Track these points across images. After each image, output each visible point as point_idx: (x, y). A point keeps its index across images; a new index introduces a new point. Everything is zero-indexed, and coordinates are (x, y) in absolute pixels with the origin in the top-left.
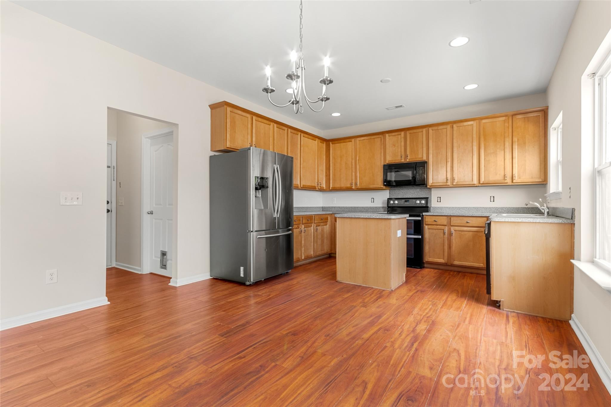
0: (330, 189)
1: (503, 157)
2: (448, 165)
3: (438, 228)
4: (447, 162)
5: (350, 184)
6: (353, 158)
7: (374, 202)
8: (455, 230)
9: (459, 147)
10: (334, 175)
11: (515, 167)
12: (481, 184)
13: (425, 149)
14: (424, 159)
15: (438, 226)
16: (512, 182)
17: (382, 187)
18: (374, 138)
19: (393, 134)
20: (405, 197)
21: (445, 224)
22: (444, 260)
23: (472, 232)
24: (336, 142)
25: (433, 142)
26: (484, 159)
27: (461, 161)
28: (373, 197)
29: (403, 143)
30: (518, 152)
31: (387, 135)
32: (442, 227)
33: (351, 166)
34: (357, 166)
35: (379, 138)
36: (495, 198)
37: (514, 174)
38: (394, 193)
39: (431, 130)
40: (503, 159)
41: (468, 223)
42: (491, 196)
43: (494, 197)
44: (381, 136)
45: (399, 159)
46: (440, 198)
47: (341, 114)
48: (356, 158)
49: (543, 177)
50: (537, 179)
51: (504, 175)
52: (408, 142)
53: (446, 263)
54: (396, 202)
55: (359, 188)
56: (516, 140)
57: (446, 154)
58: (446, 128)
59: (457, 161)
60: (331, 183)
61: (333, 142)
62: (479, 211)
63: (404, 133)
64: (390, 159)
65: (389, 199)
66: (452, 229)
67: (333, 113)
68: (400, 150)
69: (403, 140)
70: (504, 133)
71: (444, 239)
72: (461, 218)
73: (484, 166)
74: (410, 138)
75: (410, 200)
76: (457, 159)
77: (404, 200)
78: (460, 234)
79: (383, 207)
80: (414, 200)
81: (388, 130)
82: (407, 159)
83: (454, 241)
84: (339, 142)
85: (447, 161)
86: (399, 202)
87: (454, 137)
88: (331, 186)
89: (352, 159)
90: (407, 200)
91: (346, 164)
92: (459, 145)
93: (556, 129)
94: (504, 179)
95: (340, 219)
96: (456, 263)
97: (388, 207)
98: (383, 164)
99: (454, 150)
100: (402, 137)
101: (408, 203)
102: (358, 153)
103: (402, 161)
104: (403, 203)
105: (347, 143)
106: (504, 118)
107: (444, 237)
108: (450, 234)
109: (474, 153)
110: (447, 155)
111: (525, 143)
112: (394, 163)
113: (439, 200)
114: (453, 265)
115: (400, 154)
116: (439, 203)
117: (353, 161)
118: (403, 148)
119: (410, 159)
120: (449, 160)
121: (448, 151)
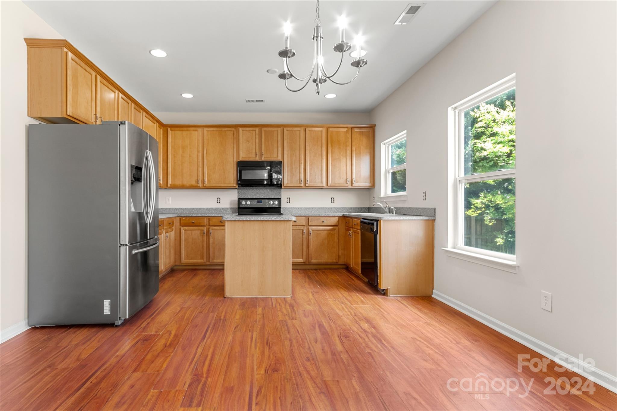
0: (169, 186)
1: (345, 163)
2: (301, 167)
3: (298, 229)
4: (300, 164)
5: (196, 181)
6: (199, 150)
7: (220, 202)
8: (313, 229)
9: (311, 150)
10: (174, 169)
11: (354, 173)
12: (329, 186)
13: (280, 149)
14: (279, 159)
15: (297, 227)
16: (352, 185)
17: (235, 186)
18: (225, 131)
19: (248, 129)
20: (255, 198)
21: (304, 224)
22: (302, 259)
23: (326, 231)
24: (177, 129)
25: (287, 142)
26: (331, 164)
27: (312, 164)
28: (219, 197)
29: (257, 140)
30: (355, 160)
31: (240, 129)
32: (302, 228)
33: (196, 161)
34: (204, 160)
35: (231, 131)
36: (335, 200)
37: (353, 178)
38: (243, 193)
39: (286, 131)
40: (345, 165)
41: (323, 223)
42: (332, 197)
43: (334, 198)
44: (233, 129)
45: (253, 157)
46: (289, 198)
47: (193, 96)
48: (203, 151)
49: (372, 183)
50: (367, 184)
51: (346, 180)
52: (263, 140)
53: (305, 263)
54: (249, 203)
55: (207, 186)
56: (355, 150)
57: (299, 156)
58: (300, 131)
59: (309, 163)
60: (169, 179)
61: (173, 129)
62: (323, 211)
63: (259, 129)
64: (244, 156)
65: (240, 200)
66: (311, 228)
67: (184, 93)
68: (255, 148)
69: (257, 136)
70: (346, 142)
71: (303, 240)
72: (318, 218)
73: (331, 170)
74: (265, 135)
75: (263, 200)
76: (309, 162)
77: (257, 201)
78: (316, 233)
79: (231, 208)
80: (267, 201)
81: (242, 124)
82: (262, 158)
83: (311, 240)
84: (181, 129)
85: (301, 162)
86: (251, 203)
87: (306, 141)
88: (170, 182)
89: (198, 152)
90: (259, 200)
91: (190, 156)
92: (311, 148)
93: (385, 144)
94: (346, 183)
95: (229, 223)
96: (314, 261)
97: (239, 208)
98: (236, 160)
99: (306, 152)
100: (256, 133)
101: (261, 204)
102: (205, 145)
103: (257, 159)
104: (256, 204)
105: (191, 132)
106: (346, 129)
107: (303, 237)
108: (309, 234)
109: (323, 157)
110: (301, 157)
111: (360, 153)
112: (248, 160)
113: (288, 201)
114: (310, 264)
115: (254, 151)
116: (288, 203)
117: (199, 155)
118: (258, 145)
119: (265, 157)
120: (302, 162)
121: (301, 153)
